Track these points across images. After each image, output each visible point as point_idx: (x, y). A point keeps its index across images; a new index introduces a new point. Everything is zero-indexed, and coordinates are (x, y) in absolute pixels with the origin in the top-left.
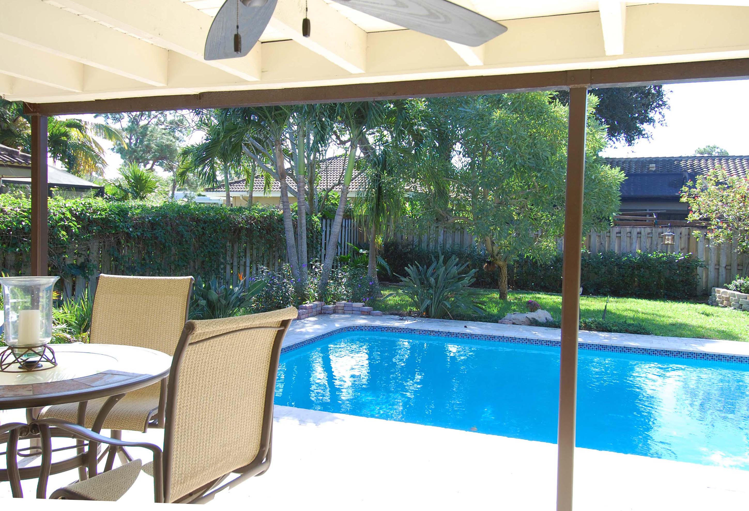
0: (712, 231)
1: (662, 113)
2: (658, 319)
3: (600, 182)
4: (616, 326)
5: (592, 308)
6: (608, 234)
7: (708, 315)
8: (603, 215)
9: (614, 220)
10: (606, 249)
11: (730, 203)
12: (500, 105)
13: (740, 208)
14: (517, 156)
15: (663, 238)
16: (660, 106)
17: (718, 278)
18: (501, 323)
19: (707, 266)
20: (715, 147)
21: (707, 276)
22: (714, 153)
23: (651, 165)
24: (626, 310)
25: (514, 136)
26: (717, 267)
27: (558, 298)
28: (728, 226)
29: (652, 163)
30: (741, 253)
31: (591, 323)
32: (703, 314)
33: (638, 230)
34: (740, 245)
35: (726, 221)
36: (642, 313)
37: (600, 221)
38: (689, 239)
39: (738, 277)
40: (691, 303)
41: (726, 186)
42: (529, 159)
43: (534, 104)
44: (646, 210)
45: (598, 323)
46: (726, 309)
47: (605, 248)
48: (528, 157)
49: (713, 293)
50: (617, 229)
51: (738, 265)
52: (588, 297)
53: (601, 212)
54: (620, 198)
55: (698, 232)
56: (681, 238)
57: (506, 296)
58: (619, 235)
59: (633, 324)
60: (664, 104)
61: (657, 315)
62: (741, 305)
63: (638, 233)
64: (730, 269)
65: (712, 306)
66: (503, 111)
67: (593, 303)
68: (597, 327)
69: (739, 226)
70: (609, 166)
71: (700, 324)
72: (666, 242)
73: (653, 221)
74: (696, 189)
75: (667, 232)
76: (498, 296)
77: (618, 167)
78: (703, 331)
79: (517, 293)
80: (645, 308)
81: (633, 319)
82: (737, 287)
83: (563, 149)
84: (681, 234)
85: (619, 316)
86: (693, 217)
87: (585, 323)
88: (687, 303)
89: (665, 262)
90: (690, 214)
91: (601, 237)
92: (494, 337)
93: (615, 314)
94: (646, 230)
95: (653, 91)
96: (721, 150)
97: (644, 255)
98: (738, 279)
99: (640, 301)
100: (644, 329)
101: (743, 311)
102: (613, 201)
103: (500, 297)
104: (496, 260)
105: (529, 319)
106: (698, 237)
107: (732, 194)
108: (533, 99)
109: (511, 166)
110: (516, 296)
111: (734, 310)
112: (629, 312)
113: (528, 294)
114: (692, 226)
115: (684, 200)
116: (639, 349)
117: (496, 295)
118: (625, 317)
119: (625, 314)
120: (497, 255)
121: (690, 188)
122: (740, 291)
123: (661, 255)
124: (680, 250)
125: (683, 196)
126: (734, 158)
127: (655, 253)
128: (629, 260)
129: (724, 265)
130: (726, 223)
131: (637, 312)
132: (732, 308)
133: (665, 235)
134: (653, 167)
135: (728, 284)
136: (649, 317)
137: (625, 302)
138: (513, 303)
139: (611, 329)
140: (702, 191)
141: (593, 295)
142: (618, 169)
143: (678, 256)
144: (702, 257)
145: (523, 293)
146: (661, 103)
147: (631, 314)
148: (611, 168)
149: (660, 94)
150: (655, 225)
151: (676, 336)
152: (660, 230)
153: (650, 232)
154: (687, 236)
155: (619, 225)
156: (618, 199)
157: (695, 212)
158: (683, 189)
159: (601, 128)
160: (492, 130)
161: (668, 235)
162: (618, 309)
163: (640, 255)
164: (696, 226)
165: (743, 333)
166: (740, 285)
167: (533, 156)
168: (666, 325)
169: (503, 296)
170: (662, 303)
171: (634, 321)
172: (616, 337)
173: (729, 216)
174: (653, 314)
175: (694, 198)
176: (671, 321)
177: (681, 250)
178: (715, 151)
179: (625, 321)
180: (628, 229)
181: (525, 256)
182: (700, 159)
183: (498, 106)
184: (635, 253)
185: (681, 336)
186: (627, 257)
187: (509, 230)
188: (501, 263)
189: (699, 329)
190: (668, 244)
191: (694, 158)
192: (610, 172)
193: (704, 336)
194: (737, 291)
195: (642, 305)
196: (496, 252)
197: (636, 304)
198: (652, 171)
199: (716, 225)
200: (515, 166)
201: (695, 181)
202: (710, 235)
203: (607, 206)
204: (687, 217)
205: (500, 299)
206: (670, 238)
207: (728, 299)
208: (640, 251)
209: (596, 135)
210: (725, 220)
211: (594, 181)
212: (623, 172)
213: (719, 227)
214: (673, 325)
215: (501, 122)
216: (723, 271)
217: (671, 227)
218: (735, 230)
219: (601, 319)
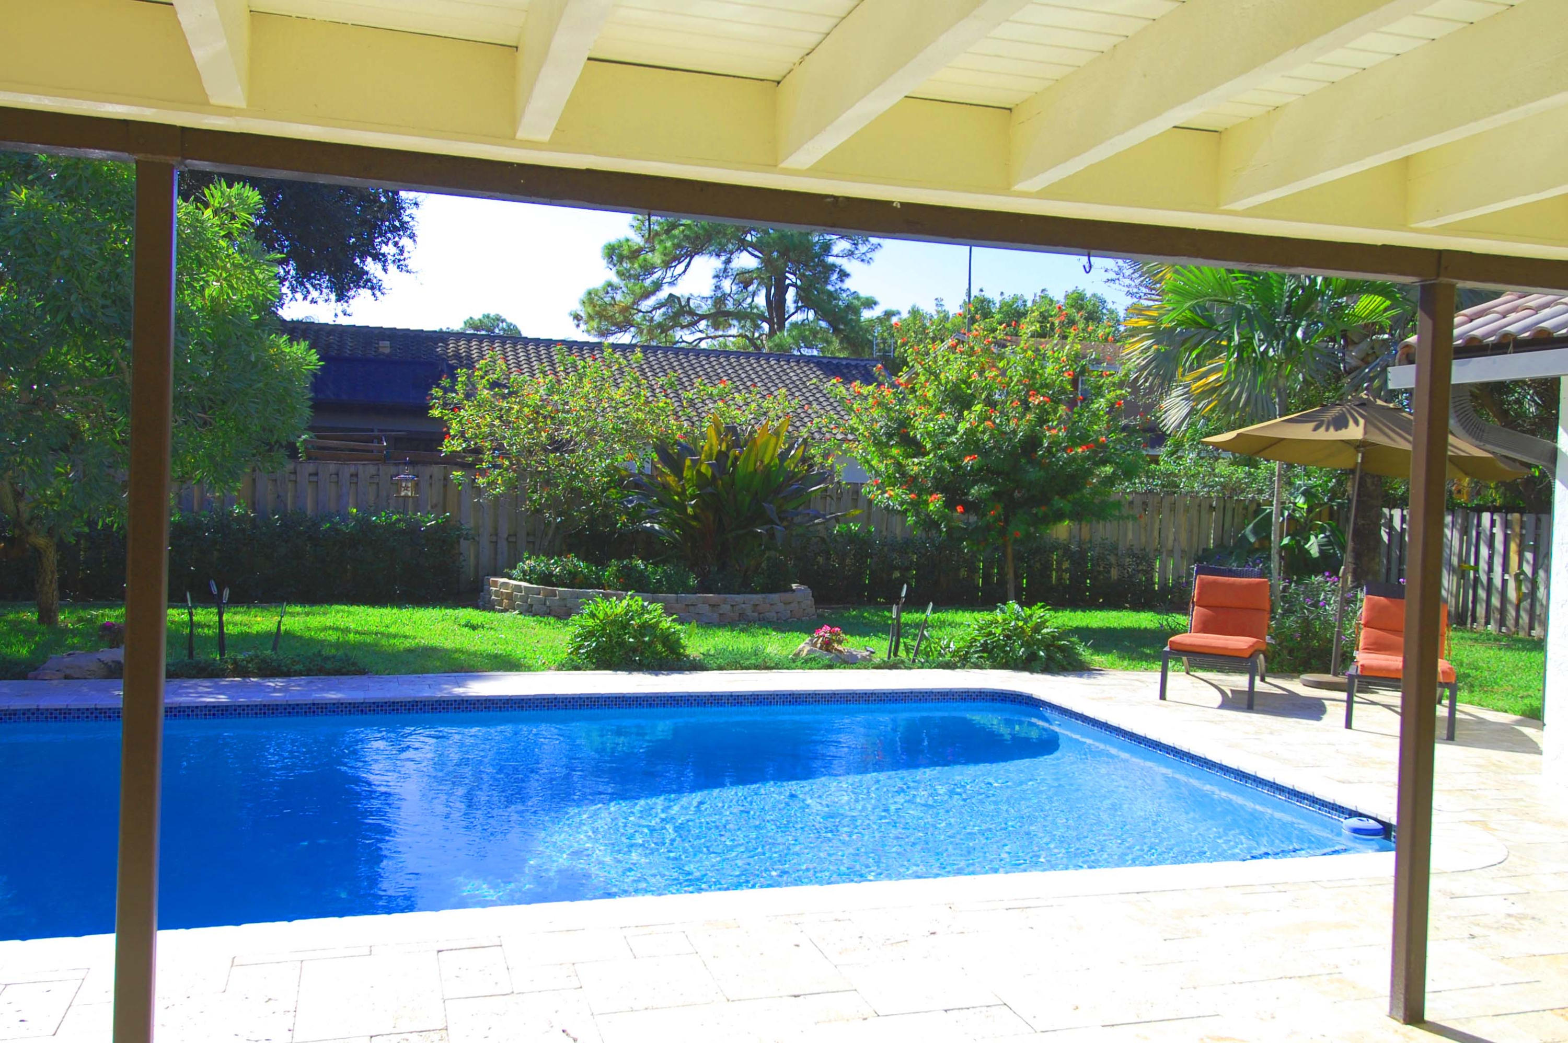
0: (483, 472)
1: (400, 245)
2: (384, 642)
3: (266, 367)
4: (298, 663)
5: (255, 629)
6: (293, 477)
7: (474, 628)
8: (275, 437)
9: (306, 448)
10: (289, 506)
11: (514, 422)
12: (30, 178)
13: (530, 432)
14: (73, 298)
15: (398, 485)
16: (394, 230)
17: (495, 559)
18: (36, 679)
19: (477, 538)
20: (498, 320)
21: (477, 557)
22: (497, 331)
23: (381, 343)
24: (325, 629)
25: (66, 253)
26: (494, 539)
27: (183, 614)
28: (512, 464)
29: (383, 340)
30: (533, 513)
31: (248, 662)
32: (466, 626)
33: (352, 470)
34: (530, 499)
35: (506, 455)
36: (357, 632)
37: (271, 450)
38: (445, 486)
39: (526, 555)
40: (446, 608)
41: (506, 391)
42: (103, 307)
43: (115, 186)
44: (372, 431)
45: (262, 661)
46: (507, 614)
47: (286, 505)
48: (101, 302)
49: (486, 587)
50: (311, 468)
51: (528, 534)
52: (249, 607)
53: (271, 431)
54: (311, 403)
55: (459, 473)
56: (431, 484)
57: (56, 616)
58: (314, 479)
59: (334, 657)
60: (404, 227)
61: (383, 634)
62: (531, 606)
63: (352, 475)
64: (515, 542)
65: (484, 610)
66: (37, 192)
67: (259, 619)
68: (259, 669)
69: (529, 465)
70: (285, 337)
71: (458, 646)
72: (403, 494)
73: (382, 452)
74: (457, 394)
75: (405, 474)
76: (35, 617)
77: (305, 340)
78: (463, 657)
79: (84, 608)
80: (363, 622)
81: (337, 645)
82: (525, 575)
83: (186, 292)
84: (431, 477)
85: (311, 642)
86: (451, 446)
87: (235, 662)
88: (440, 608)
89: (402, 532)
90: (446, 441)
91: (278, 483)
92: (14, 713)
93: (300, 638)
94: (367, 470)
95: (383, 199)
96: (509, 327)
97: (363, 518)
98: (527, 559)
99: (354, 609)
100: (354, 664)
101: (533, 616)
102: (295, 408)
103: (41, 620)
104: (28, 534)
105: (106, 664)
106: (460, 484)
107: (516, 407)
108: (112, 175)
109: (59, 319)
110: (82, 613)
111: (519, 616)
112: (331, 632)
113: (111, 608)
114: (448, 463)
115: (436, 413)
116: (342, 704)
117: (30, 616)
118: (322, 642)
119: (322, 636)
120: (30, 523)
121: (446, 391)
122: (530, 582)
123: (394, 518)
124: (429, 508)
125: (434, 405)
126: (527, 341)
127: (383, 514)
128: (333, 528)
129: (506, 536)
130: (508, 458)
131: (347, 630)
132: (517, 612)
133: (402, 480)
134: (385, 347)
135: (511, 569)
136: (369, 639)
137: (325, 614)
138: (72, 631)
139: (288, 671)
140: (468, 396)
141: (261, 602)
142: (304, 345)
143: (426, 520)
144: (469, 524)
145: (98, 608)
146: (397, 223)
147: (332, 636)
148: (291, 341)
149: (396, 208)
150: (386, 460)
151: (415, 672)
152: (393, 470)
153: (374, 473)
154: (442, 482)
155: (316, 459)
156: (305, 404)
157: (455, 436)
158: (433, 392)
159: (268, 257)
160: (8, 232)
161: (406, 480)
162: (309, 629)
163: (355, 518)
164: (456, 464)
165: (529, 655)
166: (531, 570)
167: (114, 302)
168: (399, 652)
169: (47, 617)
170: (395, 610)
171: (337, 649)
172: (299, 685)
173: (512, 445)
174: (376, 634)
175: (453, 410)
176: (408, 644)
177: (432, 507)
178: (498, 325)
179: (320, 651)
180: (332, 467)
181: (100, 524)
182: (469, 338)
183: (26, 179)
184: (345, 517)
185: (424, 671)
186: (331, 522)
187: (57, 465)
188: (41, 541)
189: (456, 655)
190: (406, 497)
191: (459, 336)
192: (287, 350)
193: (462, 668)
194: (525, 580)
195: (358, 617)
196: (26, 516)
197: (346, 615)
198: (383, 354)
199: (490, 462)
200: (69, 320)
201: (454, 378)
202: (481, 481)
203: (282, 418)
204: (441, 446)
205: (39, 623)
206: (410, 485)
207: (510, 597)
208: (355, 510)
209: (256, 271)
210: (505, 453)
211: (254, 365)
212: (313, 351)
213: (495, 466)
214: (410, 651)
215: (32, 216)
216: (503, 546)
217: (412, 463)
218: (522, 473)
219: (269, 652)
